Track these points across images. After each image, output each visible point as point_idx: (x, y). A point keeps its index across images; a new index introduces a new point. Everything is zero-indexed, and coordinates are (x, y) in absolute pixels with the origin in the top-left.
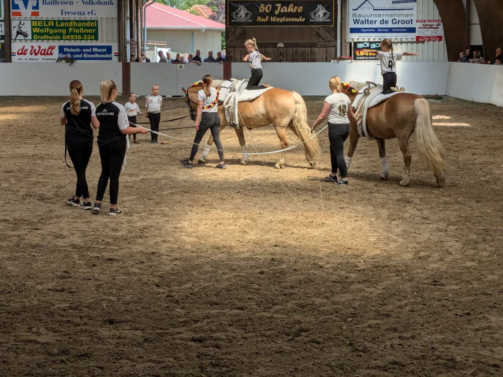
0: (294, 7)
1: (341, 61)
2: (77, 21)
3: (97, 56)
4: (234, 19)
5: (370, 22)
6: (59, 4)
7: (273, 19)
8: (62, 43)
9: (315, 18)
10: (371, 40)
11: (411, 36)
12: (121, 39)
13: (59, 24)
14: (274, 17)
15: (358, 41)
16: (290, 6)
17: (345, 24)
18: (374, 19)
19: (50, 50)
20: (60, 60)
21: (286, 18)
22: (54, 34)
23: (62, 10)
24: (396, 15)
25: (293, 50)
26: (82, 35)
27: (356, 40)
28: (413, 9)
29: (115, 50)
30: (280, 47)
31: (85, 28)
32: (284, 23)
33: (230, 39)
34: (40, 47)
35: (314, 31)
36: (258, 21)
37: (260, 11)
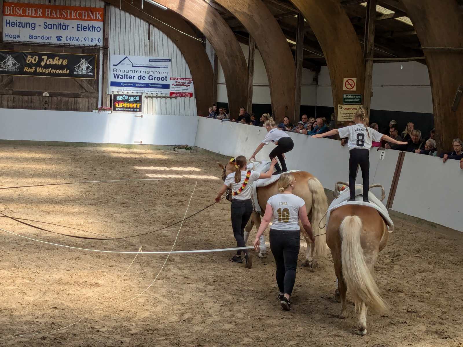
0: (59, 60)
1: (102, 111)
4: (2, 68)
5: (129, 77)
7: (39, 70)
9: (78, 71)
10: (129, 94)
11: (165, 92)
14: (40, 68)
15: (118, 94)
16: (56, 58)
17: (106, 78)
18: (132, 74)
21: (51, 69)
24: (152, 72)
25: (57, 99)
27: (115, 93)
28: (167, 68)
30: (45, 96)
32: (50, 74)
35: (78, 82)
36: (25, 71)
37: (27, 61)
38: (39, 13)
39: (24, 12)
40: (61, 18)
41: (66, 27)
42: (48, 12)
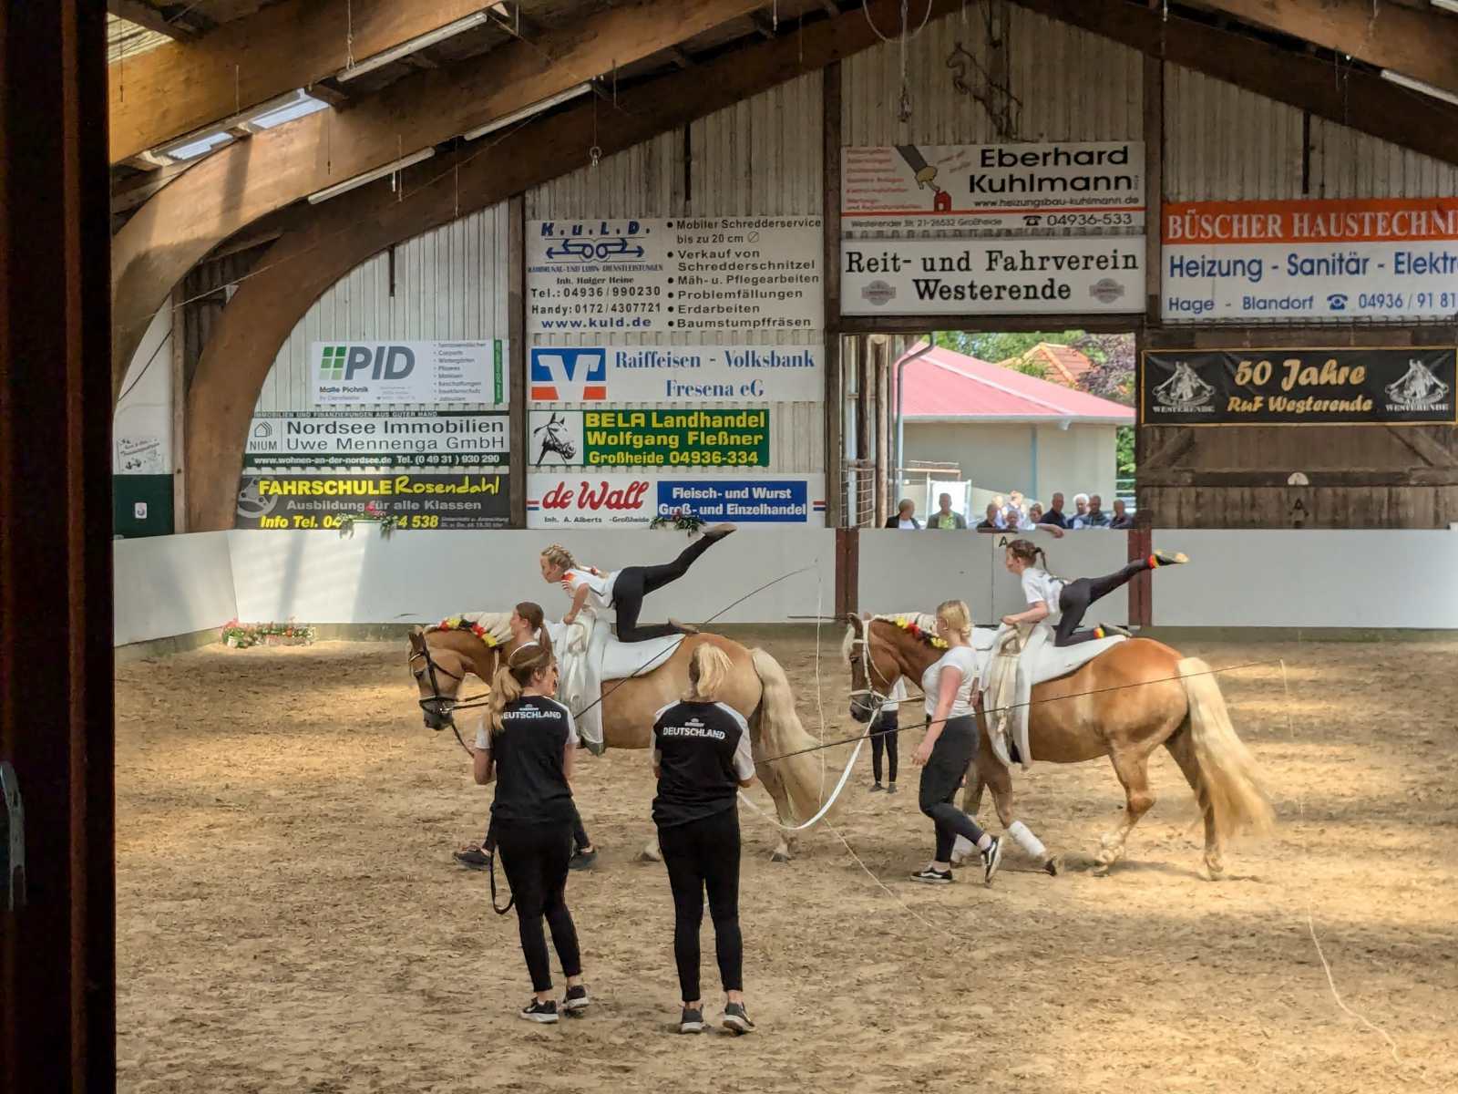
0: (1338, 368)
2: (710, 413)
3: (764, 509)
4: (1161, 405)
6: (662, 364)
7: (1276, 404)
8: (668, 474)
9: (1401, 400)
12: (832, 460)
13: (660, 420)
14: (1280, 399)
16: (1327, 365)
19: (633, 494)
20: (660, 521)
21: (1315, 400)
22: (647, 449)
23: (669, 383)
25: (1335, 494)
26: (724, 450)
29: (816, 493)
30: (1295, 486)
31: (732, 431)
32: (1308, 416)
33: (1149, 461)
34: (605, 485)
35: (1399, 438)
36: (1230, 409)
37: (1238, 381)
38: (1274, 227)
39: (1226, 227)
40: (1342, 239)
41: (1359, 266)
42: (1300, 224)
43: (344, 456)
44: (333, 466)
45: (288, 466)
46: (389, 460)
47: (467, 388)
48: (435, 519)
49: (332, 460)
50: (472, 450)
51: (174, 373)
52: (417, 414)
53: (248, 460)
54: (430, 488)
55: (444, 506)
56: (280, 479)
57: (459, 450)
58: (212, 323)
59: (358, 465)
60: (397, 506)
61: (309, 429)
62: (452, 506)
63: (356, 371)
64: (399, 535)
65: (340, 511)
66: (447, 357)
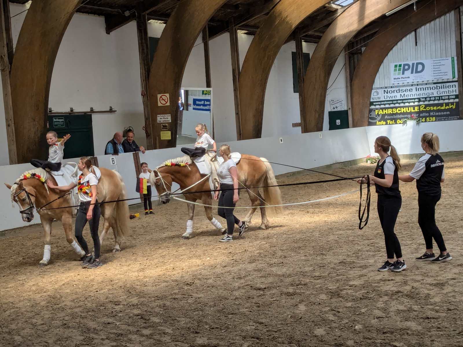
43: (403, 100)
44: (399, 103)
45: (385, 104)
46: (418, 100)
47: (443, 74)
48: (434, 118)
49: (399, 102)
50: (446, 94)
51: (346, 78)
52: (426, 84)
53: (372, 104)
54: (432, 108)
55: (437, 114)
56: (382, 109)
57: (441, 95)
58: (358, 60)
59: (408, 102)
60: (421, 115)
61: (391, 92)
62: (440, 114)
63: (405, 72)
64: (422, 125)
65: (402, 118)
66: (436, 64)
